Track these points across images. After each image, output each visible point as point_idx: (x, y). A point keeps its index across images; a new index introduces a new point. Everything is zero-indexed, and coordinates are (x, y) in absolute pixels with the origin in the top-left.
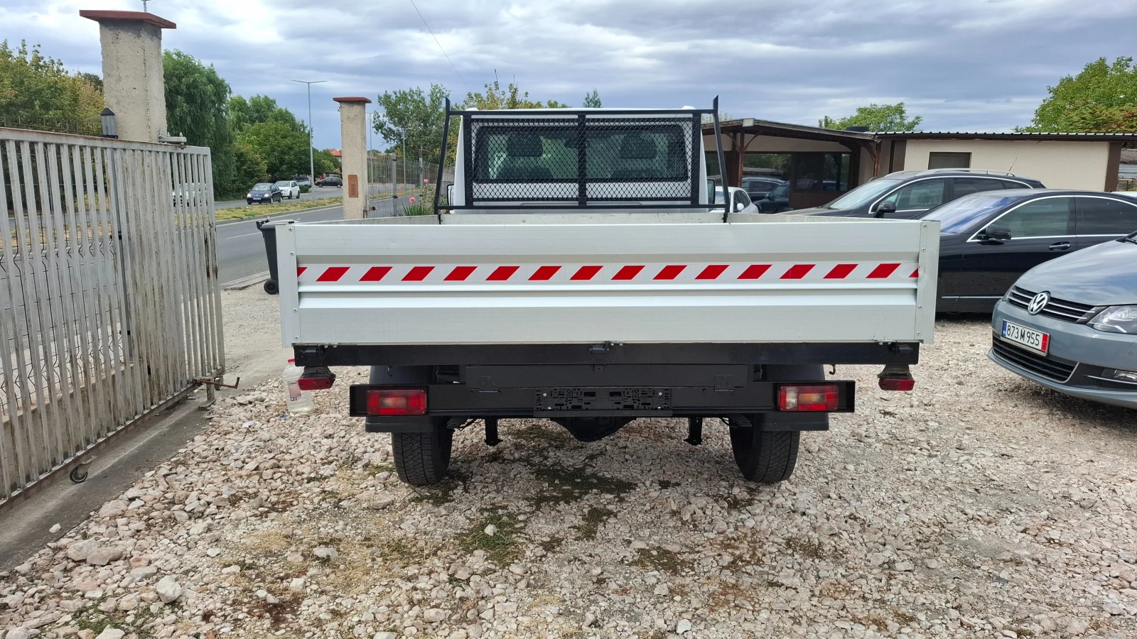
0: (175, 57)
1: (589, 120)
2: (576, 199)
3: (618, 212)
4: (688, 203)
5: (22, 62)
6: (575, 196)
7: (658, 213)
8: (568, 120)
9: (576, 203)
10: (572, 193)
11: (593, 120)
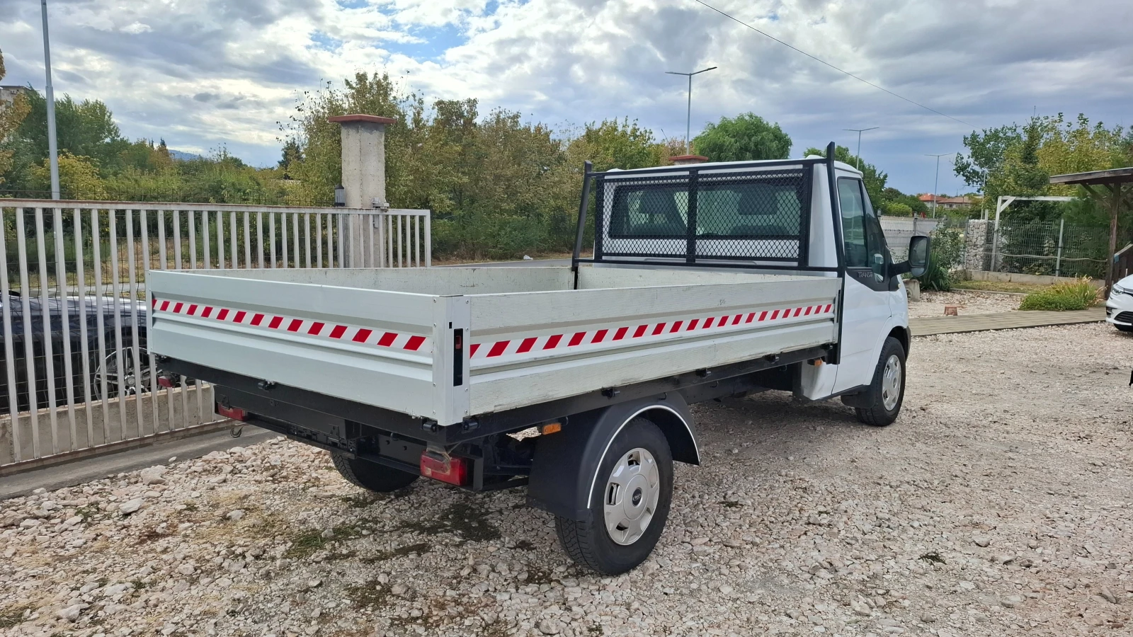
0: (747, 118)
1: (702, 176)
2: (684, 256)
3: (723, 271)
4: (795, 264)
5: (624, 134)
6: (682, 253)
7: (764, 273)
8: (680, 177)
9: (683, 260)
10: (680, 250)
11: (707, 176)
